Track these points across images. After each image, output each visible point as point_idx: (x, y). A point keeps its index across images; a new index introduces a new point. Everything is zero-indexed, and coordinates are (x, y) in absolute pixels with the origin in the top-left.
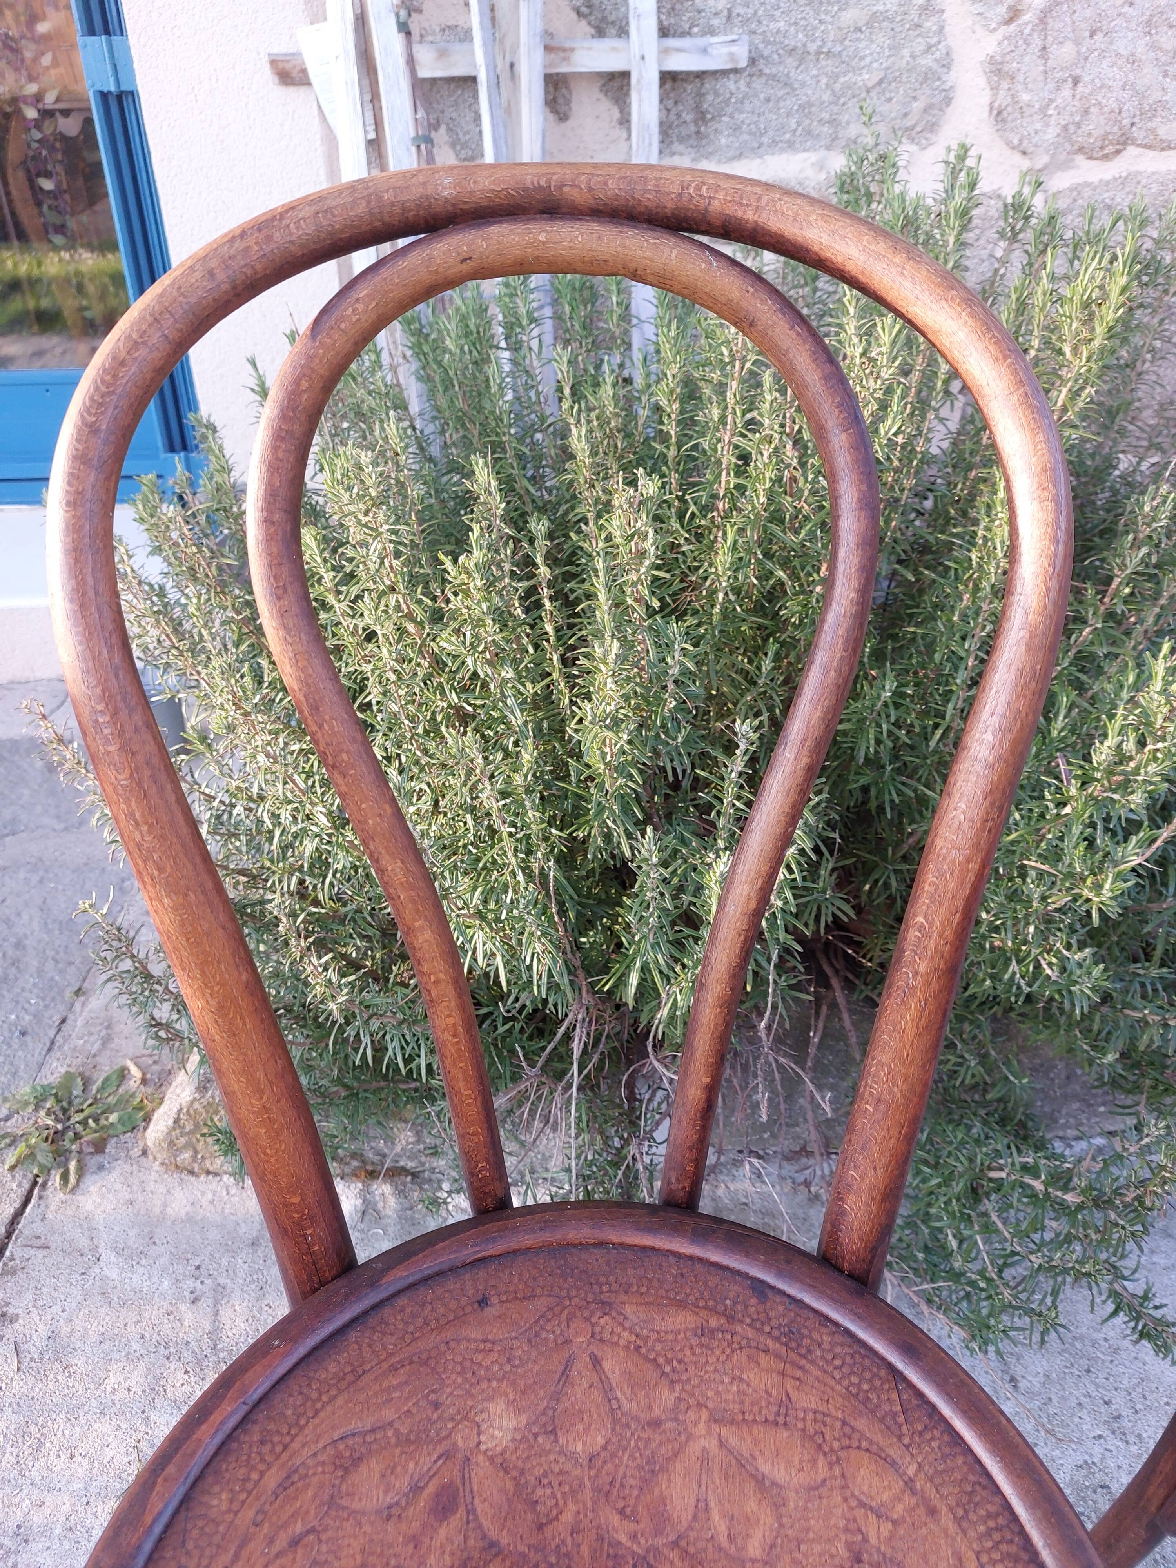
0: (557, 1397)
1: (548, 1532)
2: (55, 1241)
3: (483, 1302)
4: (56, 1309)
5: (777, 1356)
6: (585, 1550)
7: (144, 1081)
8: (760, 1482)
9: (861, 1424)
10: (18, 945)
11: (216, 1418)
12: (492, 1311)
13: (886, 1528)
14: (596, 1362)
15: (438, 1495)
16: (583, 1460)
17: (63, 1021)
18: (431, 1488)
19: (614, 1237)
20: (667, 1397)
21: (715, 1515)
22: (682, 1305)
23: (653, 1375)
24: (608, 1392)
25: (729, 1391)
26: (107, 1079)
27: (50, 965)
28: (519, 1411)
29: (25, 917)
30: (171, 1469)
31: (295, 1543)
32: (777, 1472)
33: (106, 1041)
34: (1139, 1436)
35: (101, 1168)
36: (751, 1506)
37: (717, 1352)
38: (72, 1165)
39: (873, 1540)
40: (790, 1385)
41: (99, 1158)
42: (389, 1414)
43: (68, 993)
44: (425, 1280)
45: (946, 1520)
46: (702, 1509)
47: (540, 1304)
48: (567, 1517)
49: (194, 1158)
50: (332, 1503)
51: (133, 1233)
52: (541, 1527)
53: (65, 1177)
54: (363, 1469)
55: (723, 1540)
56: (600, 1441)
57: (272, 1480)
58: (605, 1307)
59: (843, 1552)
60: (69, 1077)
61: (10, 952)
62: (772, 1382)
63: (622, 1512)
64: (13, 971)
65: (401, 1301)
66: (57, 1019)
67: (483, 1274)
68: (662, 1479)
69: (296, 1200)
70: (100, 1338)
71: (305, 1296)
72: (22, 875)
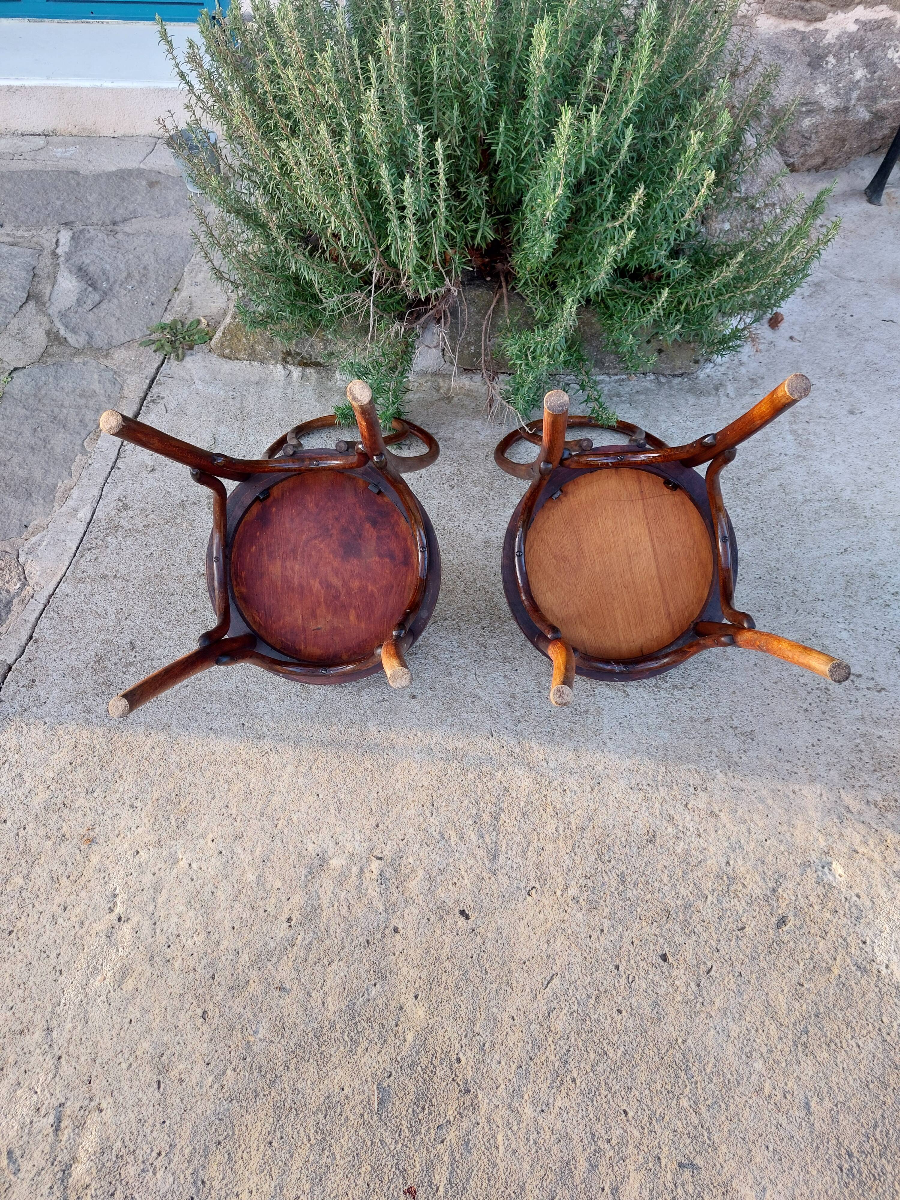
2: (176, 376)
4: (179, 396)
7: (208, 325)
10: (145, 268)
17: (170, 300)
26: (192, 322)
27: (161, 278)
29: (147, 257)
33: (190, 309)
35: (192, 354)
38: (180, 352)
41: (190, 352)
43: (171, 289)
49: (231, 351)
51: (207, 376)
53: (177, 356)
60: (175, 321)
61: (141, 271)
64: (144, 279)
66: (167, 299)
72: (142, 237)
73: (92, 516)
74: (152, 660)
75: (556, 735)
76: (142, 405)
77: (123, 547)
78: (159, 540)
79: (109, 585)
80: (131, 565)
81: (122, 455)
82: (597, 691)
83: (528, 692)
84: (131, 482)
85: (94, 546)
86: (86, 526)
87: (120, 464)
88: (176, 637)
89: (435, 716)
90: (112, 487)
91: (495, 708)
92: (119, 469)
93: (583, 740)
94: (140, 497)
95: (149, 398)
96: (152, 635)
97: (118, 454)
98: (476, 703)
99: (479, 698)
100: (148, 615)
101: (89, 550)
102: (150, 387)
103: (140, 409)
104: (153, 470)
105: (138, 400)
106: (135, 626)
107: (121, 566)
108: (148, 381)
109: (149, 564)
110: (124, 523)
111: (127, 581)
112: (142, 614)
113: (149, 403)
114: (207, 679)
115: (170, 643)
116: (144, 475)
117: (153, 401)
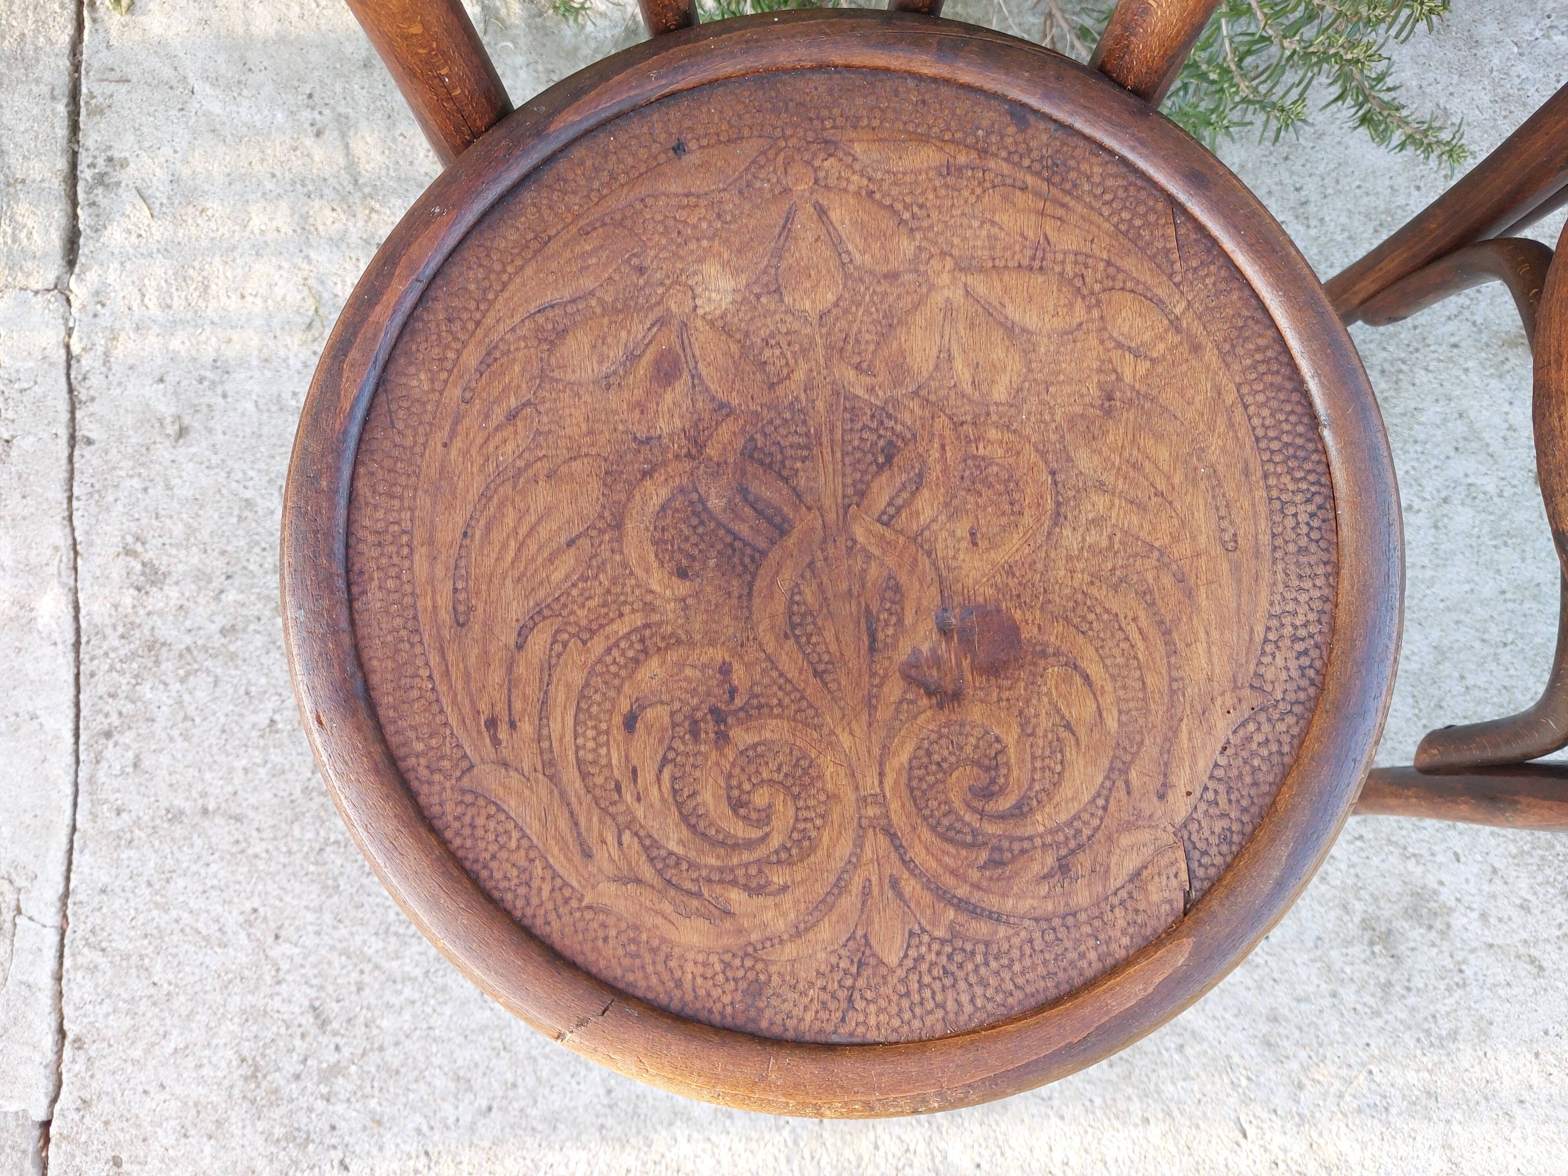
0: (779, 254)
1: (780, 390)
2: (133, 72)
3: (679, 149)
4: (166, 151)
5: (1037, 194)
6: (820, 405)
8: (1010, 330)
9: (1129, 264)
11: (389, 298)
12: (692, 158)
13: (1143, 367)
14: (822, 212)
15: (657, 363)
16: (814, 317)
18: (649, 356)
19: (837, 57)
20: (906, 246)
21: (959, 364)
22: (924, 139)
23: (888, 223)
24: (837, 244)
25: (977, 237)
28: (737, 272)
30: (354, 354)
31: (512, 416)
32: (1031, 320)
34: (1322, 220)
36: (999, 353)
37: (966, 193)
39: (1128, 377)
40: (1049, 226)
42: (588, 283)
44: (603, 125)
45: (1211, 355)
46: (945, 358)
47: (750, 148)
48: (800, 375)
50: (543, 376)
51: (221, 59)
52: (772, 386)
54: (570, 340)
55: (968, 389)
56: (831, 297)
57: (471, 358)
58: (829, 146)
59: (1094, 391)
62: (1028, 224)
63: (858, 367)
65: (578, 153)
67: (674, 114)
68: (902, 333)
69: (417, 29)
70: (227, 180)
71: (457, 151)
73: (76, 618)
74: (381, 1049)
75: (1394, 1110)
76: (75, 204)
77: (191, 710)
78: (277, 673)
79: (198, 842)
80: (231, 770)
81: (82, 394)
82: (1469, 972)
83: (1306, 999)
84: (136, 483)
85: (115, 720)
86: (71, 656)
87: (87, 427)
88: (418, 972)
89: (1098, 1101)
90: (93, 509)
91: (1236, 1059)
92: (89, 442)
93: (1459, 1116)
94: (178, 530)
95: (85, 174)
96: (355, 975)
97: (71, 390)
98: (1188, 1051)
99: (1194, 1034)
100: (328, 918)
101: (108, 735)
102: (74, 128)
103: (75, 217)
104: (183, 432)
105: (57, 185)
106: (305, 958)
107: (208, 776)
108: (61, 108)
109: (276, 756)
110: (166, 631)
111: (238, 819)
112: (310, 917)
113: (90, 190)
114: (531, 1081)
115: (408, 992)
116: (163, 452)
117: (101, 180)
